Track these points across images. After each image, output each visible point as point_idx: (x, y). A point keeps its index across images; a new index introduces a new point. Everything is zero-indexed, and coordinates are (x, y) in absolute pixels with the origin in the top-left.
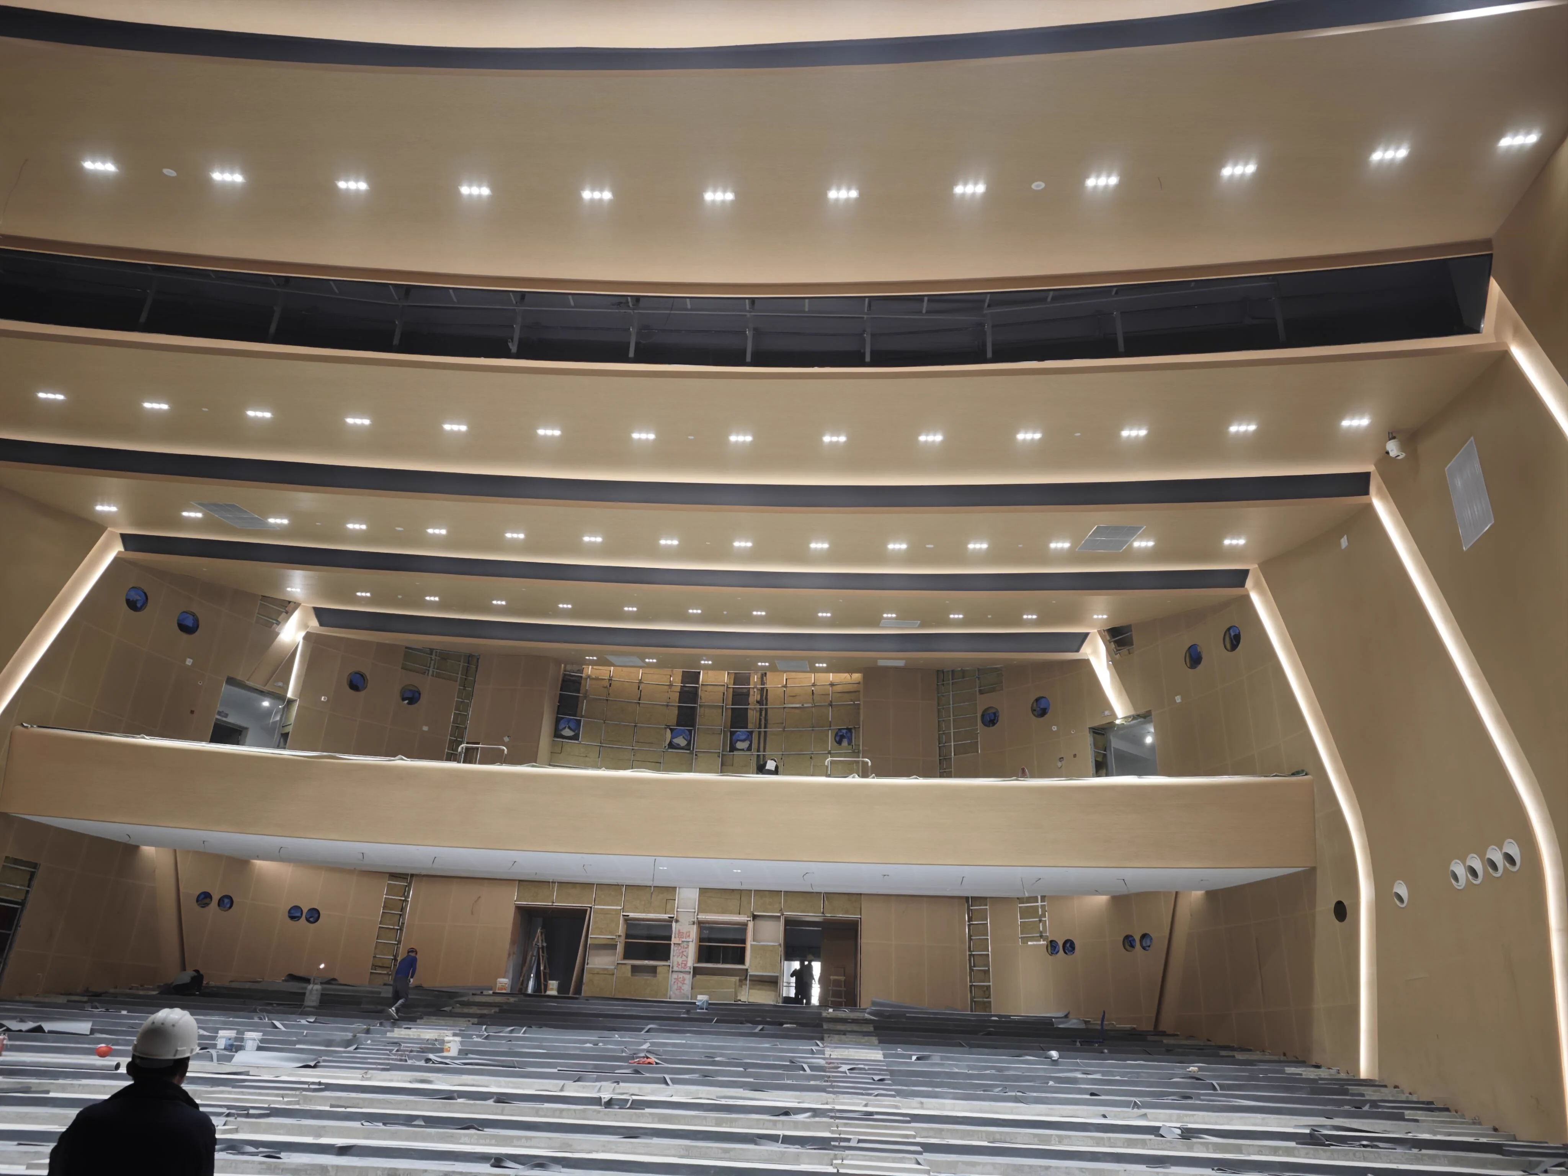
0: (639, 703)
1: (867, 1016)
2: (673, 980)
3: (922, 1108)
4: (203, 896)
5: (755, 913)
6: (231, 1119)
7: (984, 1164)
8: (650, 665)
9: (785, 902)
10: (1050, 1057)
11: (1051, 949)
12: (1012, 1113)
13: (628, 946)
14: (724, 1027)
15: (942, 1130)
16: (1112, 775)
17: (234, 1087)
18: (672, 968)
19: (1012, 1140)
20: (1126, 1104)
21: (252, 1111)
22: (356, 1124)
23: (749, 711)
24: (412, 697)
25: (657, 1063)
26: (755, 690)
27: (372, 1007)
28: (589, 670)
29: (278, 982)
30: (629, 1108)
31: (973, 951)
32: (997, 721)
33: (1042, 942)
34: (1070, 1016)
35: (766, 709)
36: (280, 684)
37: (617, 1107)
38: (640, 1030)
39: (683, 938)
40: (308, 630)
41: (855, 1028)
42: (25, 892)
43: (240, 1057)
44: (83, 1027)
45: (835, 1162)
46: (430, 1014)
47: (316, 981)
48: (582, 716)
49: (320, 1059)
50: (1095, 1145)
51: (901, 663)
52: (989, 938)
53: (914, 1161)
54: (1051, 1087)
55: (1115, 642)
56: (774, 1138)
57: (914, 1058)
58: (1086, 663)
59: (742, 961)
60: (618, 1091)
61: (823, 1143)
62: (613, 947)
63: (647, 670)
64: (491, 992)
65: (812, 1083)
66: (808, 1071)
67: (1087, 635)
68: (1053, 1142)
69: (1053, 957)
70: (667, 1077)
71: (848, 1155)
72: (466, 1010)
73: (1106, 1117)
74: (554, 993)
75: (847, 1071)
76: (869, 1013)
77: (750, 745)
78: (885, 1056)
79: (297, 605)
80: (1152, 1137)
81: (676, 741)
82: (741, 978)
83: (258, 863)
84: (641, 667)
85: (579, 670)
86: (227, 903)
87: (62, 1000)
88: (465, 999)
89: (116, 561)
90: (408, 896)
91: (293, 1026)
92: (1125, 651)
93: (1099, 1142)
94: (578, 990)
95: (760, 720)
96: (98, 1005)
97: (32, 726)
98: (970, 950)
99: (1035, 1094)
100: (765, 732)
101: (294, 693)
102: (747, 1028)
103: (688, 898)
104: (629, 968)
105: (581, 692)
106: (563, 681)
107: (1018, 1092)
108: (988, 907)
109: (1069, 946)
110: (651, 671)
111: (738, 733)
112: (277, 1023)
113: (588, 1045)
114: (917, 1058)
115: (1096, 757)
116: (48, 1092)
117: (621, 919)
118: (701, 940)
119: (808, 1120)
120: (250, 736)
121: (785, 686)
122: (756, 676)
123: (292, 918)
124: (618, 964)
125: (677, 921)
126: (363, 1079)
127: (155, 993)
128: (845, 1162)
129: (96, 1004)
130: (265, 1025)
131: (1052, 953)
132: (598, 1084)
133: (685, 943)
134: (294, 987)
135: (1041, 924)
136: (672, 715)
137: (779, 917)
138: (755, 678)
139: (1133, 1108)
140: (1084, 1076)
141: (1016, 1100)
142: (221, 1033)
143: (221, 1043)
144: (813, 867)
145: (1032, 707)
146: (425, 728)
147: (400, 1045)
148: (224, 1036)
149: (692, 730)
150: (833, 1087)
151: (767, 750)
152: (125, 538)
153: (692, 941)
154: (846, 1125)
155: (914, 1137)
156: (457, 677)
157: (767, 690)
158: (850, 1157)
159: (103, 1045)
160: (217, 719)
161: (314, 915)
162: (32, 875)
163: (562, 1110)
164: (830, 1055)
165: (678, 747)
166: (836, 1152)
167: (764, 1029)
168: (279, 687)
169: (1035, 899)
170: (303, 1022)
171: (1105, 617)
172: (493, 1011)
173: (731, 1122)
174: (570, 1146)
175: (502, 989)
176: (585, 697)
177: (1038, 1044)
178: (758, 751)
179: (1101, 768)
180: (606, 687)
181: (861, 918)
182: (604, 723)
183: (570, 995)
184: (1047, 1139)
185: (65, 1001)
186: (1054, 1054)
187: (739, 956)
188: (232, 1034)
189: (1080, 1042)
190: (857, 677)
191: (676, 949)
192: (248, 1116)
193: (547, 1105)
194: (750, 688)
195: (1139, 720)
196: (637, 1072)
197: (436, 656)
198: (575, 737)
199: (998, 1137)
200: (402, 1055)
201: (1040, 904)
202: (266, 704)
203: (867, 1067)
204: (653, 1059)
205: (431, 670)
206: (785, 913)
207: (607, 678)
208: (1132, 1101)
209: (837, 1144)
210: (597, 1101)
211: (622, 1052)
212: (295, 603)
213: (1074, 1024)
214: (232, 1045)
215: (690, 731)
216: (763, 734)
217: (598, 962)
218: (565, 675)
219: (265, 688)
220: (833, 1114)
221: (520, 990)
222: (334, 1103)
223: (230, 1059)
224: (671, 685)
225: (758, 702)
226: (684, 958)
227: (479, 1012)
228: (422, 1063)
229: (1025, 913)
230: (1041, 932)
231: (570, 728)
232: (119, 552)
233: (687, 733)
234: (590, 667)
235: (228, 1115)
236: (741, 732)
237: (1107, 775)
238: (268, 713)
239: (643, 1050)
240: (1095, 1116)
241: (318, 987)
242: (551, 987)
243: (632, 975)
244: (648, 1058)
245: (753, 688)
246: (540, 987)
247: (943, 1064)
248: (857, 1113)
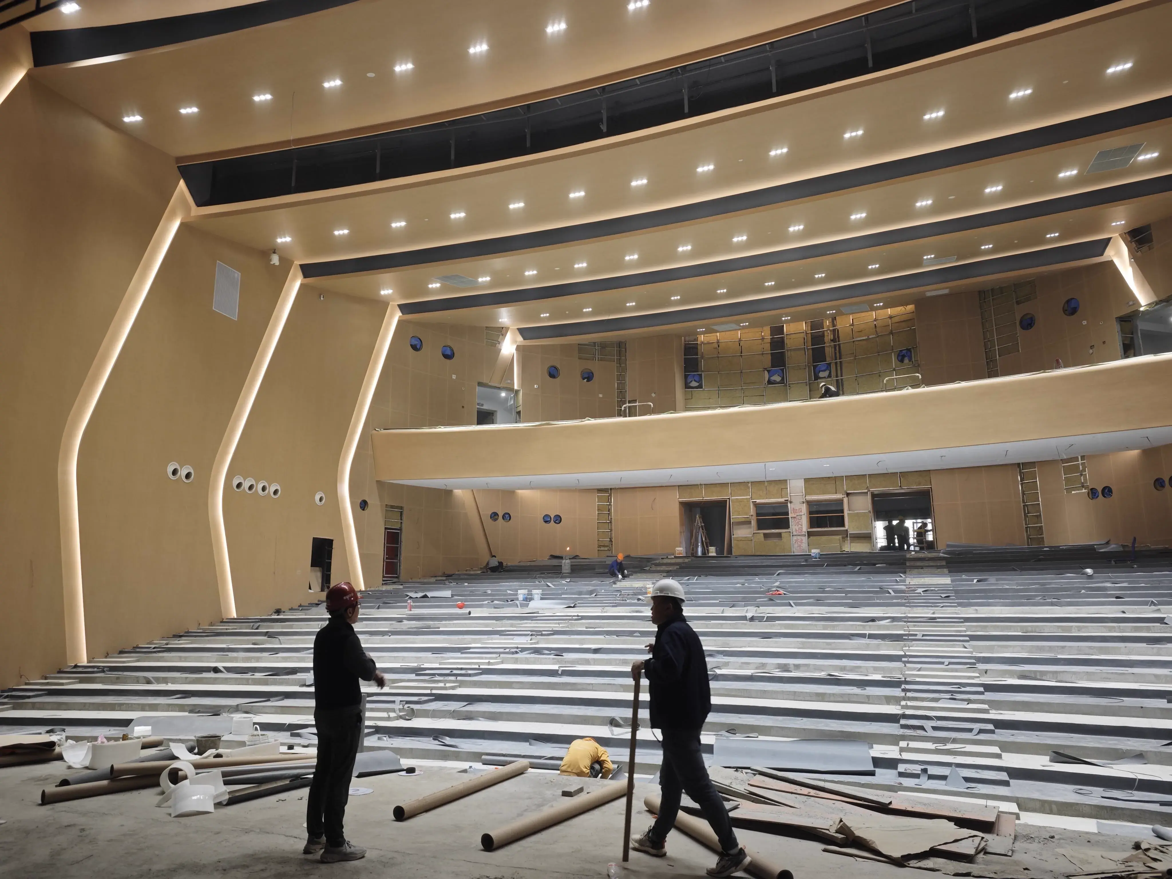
0: (741, 356)
1: (941, 555)
2: (794, 541)
3: (977, 613)
4: (493, 515)
5: (848, 492)
6: (533, 637)
7: (1014, 646)
8: (744, 327)
9: (870, 482)
10: (1086, 574)
11: (1092, 495)
12: (1047, 613)
13: (759, 521)
14: (832, 569)
15: (987, 626)
16: (1140, 355)
17: (532, 620)
18: (792, 533)
19: (1040, 630)
20: (1145, 603)
21: (543, 633)
22: (602, 637)
23: (826, 348)
24: (589, 377)
25: (785, 594)
26: (829, 332)
27: (601, 571)
28: (702, 338)
29: (544, 560)
30: (765, 621)
31: (1026, 503)
32: (1034, 324)
33: (1084, 491)
34: (1111, 542)
35: (839, 345)
36: (509, 381)
37: (757, 621)
38: (773, 574)
39: (797, 513)
40: (518, 344)
41: (931, 564)
42: (400, 523)
43: (532, 604)
44: (447, 593)
45: (904, 648)
46: (636, 572)
47: (566, 558)
48: (702, 371)
49: (577, 603)
50: (1108, 631)
51: (946, 291)
52: (1039, 491)
53: (962, 646)
54: (1084, 593)
55: (1136, 241)
56: (863, 636)
57: (975, 581)
58: (1110, 264)
59: (843, 525)
60: (759, 611)
61: (897, 638)
62: (749, 523)
63: (744, 331)
64: (673, 557)
65: (894, 601)
66: (893, 593)
67: (1109, 240)
68: (1073, 631)
69: (1094, 501)
70: (791, 602)
71: (914, 644)
72: (659, 568)
73: (1125, 613)
74: (714, 554)
75: (922, 593)
76: (944, 553)
77: (830, 373)
78: (952, 581)
79: (507, 329)
80: (1159, 624)
81: (773, 378)
82: (843, 536)
83: (520, 492)
84: (739, 329)
85: (695, 339)
86: (508, 517)
87: (433, 580)
88: (657, 562)
89: (400, 322)
90: (611, 502)
91: (558, 585)
92: (1145, 248)
93: (1111, 629)
94: (730, 551)
95: (835, 353)
96: (452, 581)
97: (380, 430)
98: (1023, 502)
99: (1069, 600)
100: (840, 362)
101: (518, 386)
102: (849, 568)
103: (797, 487)
104: (762, 535)
105: (699, 354)
106: (685, 349)
107: (1053, 599)
108: (1036, 469)
109: (1107, 491)
110: (746, 331)
111: (819, 365)
112: (549, 584)
113: (738, 585)
114: (977, 580)
115: (1123, 341)
116: (439, 628)
117: (752, 506)
118: (811, 513)
119: (888, 624)
120: (499, 416)
121: (853, 325)
122: (828, 321)
123: (546, 522)
124: (754, 533)
125: (791, 502)
126: (602, 612)
127: (479, 572)
128: (911, 648)
129: (450, 581)
130: (543, 585)
131: (1093, 498)
132: (746, 608)
133: (799, 516)
134: (555, 562)
135: (1082, 477)
136: (767, 361)
137: (867, 493)
138: (827, 323)
139: (1150, 605)
140: (1113, 585)
141: (1052, 604)
142: (520, 592)
143: (521, 597)
144: (882, 457)
145: (1063, 308)
146: (601, 396)
147: (621, 592)
148: (522, 593)
149: (783, 369)
150: (910, 603)
151: (843, 375)
152: (401, 307)
153: (804, 514)
154: (915, 626)
155: (965, 631)
156: (614, 358)
157: (838, 330)
158: (915, 645)
159: (460, 602)
160: (477, 408)
161: (558, 519)
162: (401, 513)
163: (722, 624)
164: (910, 583)
165: (775, 382)
166: (906, 643)
167: (862, 568)
168: (508, 383)
169: (1076, 459)
170: (564, 582)
171: (1123, 222)
172: (675, 568)
173: (834, 627)
174: (728, 644)
175: (680, 554)
176: (702, 357)
177: (1078, 565)
178: (837, 376)
179: (1129, 350)
180: (716, 348)
181: (931, 488)
182: (719, 373)
183: (725, 555)
184: (1069, 629)
185: (435, 580)
186: (1089, 571)
187: (841, 522)
188: (525, 592)
189: (1114, 561)
190: (911, 308)
191: (793, 520)
192: (542, 635)
193: (713, 622)
194: (824, 331)
195: (1162, 304)
196: (771, 600)
197: (598, 346)
198: (700, 387)
199: (1030, 629)
200: (622, 598)
201: (1080, 462)
202: (503, 394)
203: (936, 589)
204: (782, 591)
205: (597, 356)
206: (871, 490)
207: (716, 341)
208: (1150, 601)
209: (907, 637)
210: (744, 618)
211: (761, 588)
212: (506, 328)
213: (1113, 548)
214: (526, 598)
215: (782, 370)
216: (839, 363)
217: (740, 533)
218: (685, 344)
219: (501, 385)
220: (906, 620)
221: (692, 554)
222: (587, 626)
223: (527, 605)
224: (763, 339)
225: (832, 340)
226: (800, 526)
227: (667, 569)
228: (636, 601)
229: (1067, 470)
230: (1083, 483)
231: (695, 381)
232: (400, 317)
233: (780, 371)
234: (702, 335)
235: (532, 635)
236: (822, 365)
237: (1135, 355)
238: (506, 400)
239: (774, 587)
240: (1116, 612)
241: (568, 561)
242: (711, 551)
243: (765, 540)
244: (778, 591)
245: (827, 331)
246: (705, 552)
247: (998, 583)
248: (923, 619)
